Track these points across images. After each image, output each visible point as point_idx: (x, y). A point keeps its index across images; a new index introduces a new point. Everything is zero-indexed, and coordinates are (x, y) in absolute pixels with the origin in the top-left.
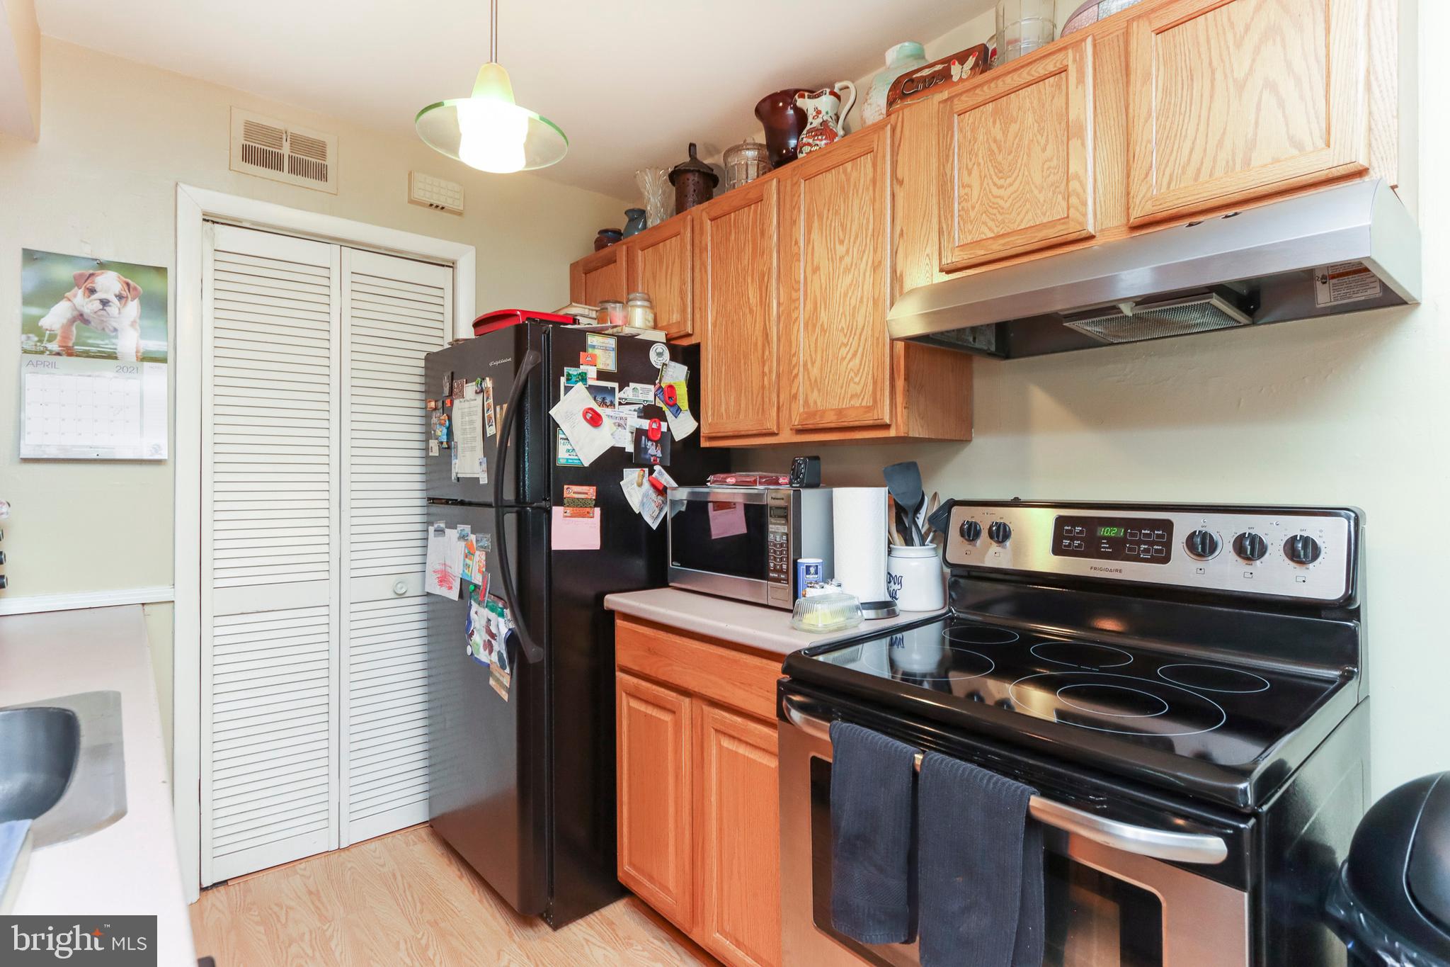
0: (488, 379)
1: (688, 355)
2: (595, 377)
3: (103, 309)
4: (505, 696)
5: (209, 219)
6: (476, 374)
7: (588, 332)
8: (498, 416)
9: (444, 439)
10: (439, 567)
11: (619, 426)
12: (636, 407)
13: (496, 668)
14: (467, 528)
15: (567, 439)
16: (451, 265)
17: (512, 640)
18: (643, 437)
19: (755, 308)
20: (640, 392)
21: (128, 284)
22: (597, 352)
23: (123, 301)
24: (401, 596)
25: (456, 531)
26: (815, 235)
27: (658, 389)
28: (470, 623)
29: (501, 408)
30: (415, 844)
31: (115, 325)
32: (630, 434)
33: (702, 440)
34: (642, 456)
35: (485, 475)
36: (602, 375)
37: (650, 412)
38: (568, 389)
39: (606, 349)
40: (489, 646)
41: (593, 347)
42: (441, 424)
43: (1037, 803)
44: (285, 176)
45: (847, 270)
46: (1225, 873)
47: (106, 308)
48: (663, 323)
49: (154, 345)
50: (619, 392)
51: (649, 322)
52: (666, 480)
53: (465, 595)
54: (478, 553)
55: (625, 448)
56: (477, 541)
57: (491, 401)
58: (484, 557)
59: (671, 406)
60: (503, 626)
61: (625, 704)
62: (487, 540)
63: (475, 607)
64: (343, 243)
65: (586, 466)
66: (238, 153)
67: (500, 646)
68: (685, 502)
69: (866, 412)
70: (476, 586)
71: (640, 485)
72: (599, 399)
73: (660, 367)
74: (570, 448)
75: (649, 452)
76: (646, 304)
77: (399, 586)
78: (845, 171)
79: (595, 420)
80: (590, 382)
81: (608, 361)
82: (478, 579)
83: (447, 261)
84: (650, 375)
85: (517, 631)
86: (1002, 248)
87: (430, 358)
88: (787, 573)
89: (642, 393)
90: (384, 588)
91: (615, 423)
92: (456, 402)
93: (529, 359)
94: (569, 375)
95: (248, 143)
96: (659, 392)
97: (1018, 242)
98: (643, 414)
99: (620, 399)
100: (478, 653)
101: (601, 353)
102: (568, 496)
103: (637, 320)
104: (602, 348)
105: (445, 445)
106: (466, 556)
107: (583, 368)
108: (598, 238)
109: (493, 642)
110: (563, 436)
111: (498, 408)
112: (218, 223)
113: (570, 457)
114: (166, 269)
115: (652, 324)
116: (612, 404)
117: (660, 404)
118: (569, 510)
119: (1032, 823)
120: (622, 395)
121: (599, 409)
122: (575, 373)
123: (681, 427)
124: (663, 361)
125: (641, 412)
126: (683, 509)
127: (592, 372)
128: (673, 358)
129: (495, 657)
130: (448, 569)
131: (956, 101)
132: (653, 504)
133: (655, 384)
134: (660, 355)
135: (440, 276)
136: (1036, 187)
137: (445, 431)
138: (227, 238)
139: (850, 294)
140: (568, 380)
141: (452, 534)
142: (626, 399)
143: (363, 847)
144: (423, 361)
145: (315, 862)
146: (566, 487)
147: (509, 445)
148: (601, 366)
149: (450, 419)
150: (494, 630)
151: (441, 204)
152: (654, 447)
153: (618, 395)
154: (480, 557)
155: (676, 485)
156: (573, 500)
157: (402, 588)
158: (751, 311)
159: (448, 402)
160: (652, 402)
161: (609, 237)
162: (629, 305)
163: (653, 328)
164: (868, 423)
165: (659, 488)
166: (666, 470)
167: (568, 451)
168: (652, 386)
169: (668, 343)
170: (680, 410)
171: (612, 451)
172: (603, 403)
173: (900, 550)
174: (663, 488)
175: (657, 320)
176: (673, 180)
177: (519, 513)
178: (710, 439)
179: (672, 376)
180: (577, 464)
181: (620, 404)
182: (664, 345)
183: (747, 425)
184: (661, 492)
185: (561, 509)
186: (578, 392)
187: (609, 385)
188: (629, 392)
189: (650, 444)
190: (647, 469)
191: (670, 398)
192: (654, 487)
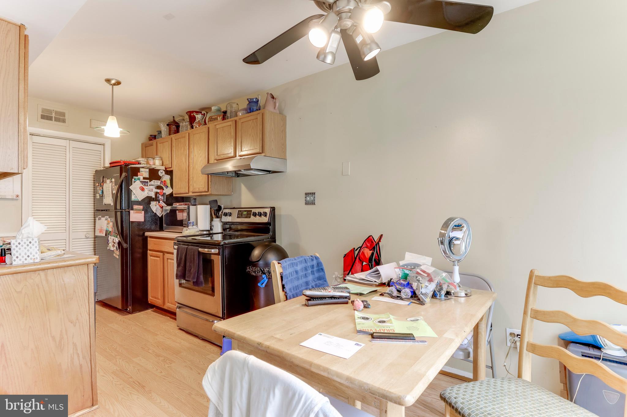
0: (113, 179)
1: (169, 172)
4: (118, 257)
5: (31, 134)
6: (110, 177)
7: (140, 167)
8: (116, 188)
9: (101, 194)
10: (99, 228)
11: (150, 191)
12: (155, 186)
13: (115, 251)
14: (108, 217)
15: (134, 194)
17: (119, 243)
18: (158, 194)
20: (156, 182)
24: (88, 238)
25: (104, 218)
26: (195, 148)
27: (161, 182)
28: (108, 241)
29: (117, 186)
32: (154, 193)
33: (174, 194)
34: (158, 198)
35: (112, 203)
36: (144, 178)
37: (158, 187)
38: (134, 182)
39: (146, 172)
40: (114, 246)
41: (142, 171)
42: (100, 190)
43: (200, 249)
44: (53, 122)
45: (200, 157)
46: (218, 254)
48: (164, 164)
52: (164, 204)
53: (107, 234)
54: (110, 223)
55: (152, 196)
56: (110, 220)
57: (114, 184)
58: (112, 224)
60: (117, 240)
61: (150, 259)
62: (113, 219)
63: (110, 237)
64: (70, 140)
65: (140, 200)
66: (40, 116)
67: (116, 245)
68: (169, 210)
69: (202, 189)
70: (110, 231)
71: (156, 206)
72: (144, 184)
73: (162, 176)
76: (160, 159)
78: (200, 134)
79: (143, 189)
80: (141, 180)
81: (147, 175)
82: (111, 230)
83: (103, 143)
84: (159, 178)
85: (120, 241)
86: (223, 157)
87: (96, 171)
88: (186, 224)
89: (158, 183)
91: (148, 190)
92: (105, 184)
93: (124, 174)
94: (135, 178)
95: (42, 114)
98: (156, 188)
100: (111, 248)
101: (144, 173)
103: (157, 164)
104: (144, 172)
105: (101, 195)
106: (107, 224)
107: (139, 177)
108: (150, 137)
109: (115, 244)
111: (116, 186)
112: (33, 135)
115: (161, 164)
116: (147, 185)
117: (161, 185)
118: (135, 211)
119: (199, 253)
120: (150, 183)
121: (144, 187)
122: (137, 178)
123: (168, 191)
126: (168, 212)
127: (141, 178)
128: (166, 174)
129: (115, 248)
130: (102, 228)
131: (217, 126)
132: (160, 211)
133: (160, 180)
134: (162, 173)
135: (100, 148)
136: (228, 146)
137: (101, 192)
138: (36, 138)
140: (134, 180)
141: (103, 219)
144: (95, 172)
146: (134, 206)
147: (118, 195)
148: (144, 176)
149: (103, 188)
150: (115, 241)
152: (161, 197)
154: (111, 224)
155: (166, 206)
156: (136, 209)
157: (88, 235)
158: (183, 163)
159: (102, 184)
160: (159, 185)
161: (153, 137)
162: (155, 159)
163: (161, 166)
164: (204, 191)
165: (161, 206)
166: (164, 202)
167: (135, 197)
168: (159, 181)
169: (165, 169)
170: (167, 187)
171: (148, 197)
172: (145, 185)
173: (215, 219)
174: (163, 206)
175: (163, 163)
176: (168, 126)
177: (121, 212)
178: (176, 194)
179: (165, 178)
180: (137, 200)
181: (150, 185)
182: (164, 170)
183: (183, 191)
184: (162, 207)
185: (133, 211)
186: (137, 182)
187: (146, 181)
188: (152, 182)
189: (160, 196)
190: (158, 202)
191: (165, 184)
192: (160, 206)
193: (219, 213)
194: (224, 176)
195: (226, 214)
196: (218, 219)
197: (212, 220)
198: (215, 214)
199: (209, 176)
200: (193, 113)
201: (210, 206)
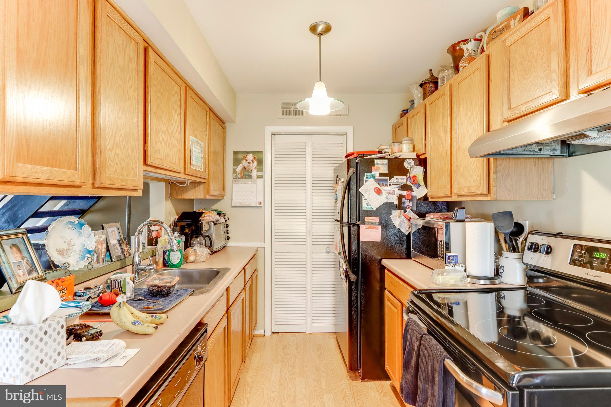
0: (342, 178)
1: (422, 162)
2: (379, 175)
3: (249, 165)
5: (273, 134)
7: (376, 158)
9: (336, 198)
10: (336, 243)
11: (389, 193)
12: (398, 186)
15: (366, 200)
16: (346, 134)
17: (346, 272)
18: (403, 198)
19: (443, 142)
20: (400, 179)
21: (254, 157)
22: (379, 166)
23: (253, 162)
24: (329, 252)
27: (409, 178)
28: (340, 264)
30: (331, 338)
31: (251, 169)
32: (396, 197)
33: (429, 198)
34: (403, 205)
36: (382, 174)
37: (405, 187)
38: (366, 181)
39: (383, 164)
41: (378, 164)
44: (292, 117)
47: (250, 164)
48: (416, 149)
49: (259, 174)
50: (389, 180)
51: (410, 149)
52: (412, 215)
55: (394, 202)
59: (415, 184)
60: (344, 267)
64: (310, 134)
65: (374, 209)
66: (280, 113)
68: (421, 226)
69: (477, 188)
71: (399, 217)
72: (380, 184)
73: (409, 169)
74: (367, 203)
75: (406, 204)
76: (410, 142)
77: (328, 248)
79: (379, 192)
80: (376, 178)
81: (385, 169)
83: (344, 133)
84: (404, 172)
85: (347, 269)
86: (525, 109)
88: (443, 258)
89: (403, 180)
90: (323, 249)
91: (387, 193)
92: (338, 186)
93: (352, 170)
94: (367, 176)
95: (283, 109)
96: (409, 179)
97: (532, 106)
98: (401, 189)
99: (389, 183)
100: (341, 275)
101: (382, 166)
102: (367, 221)
103: (404, 150)
104: (381, 164)
105: (336, 201)
107: (373, 173)
108: (401, 113)
110: (365, 199)
112: (276, 135)
113: (368, 206)
114: (262, 151)
116: (386, 185)
117: (409, 183)
118: (367, 226)
120: (391, 181)
121: (380, 188)
122: (370, 175)
123: (419, 193)
124: (411, 166)
125: (400, 188)
126: (420, 228)
127: (377, 174)
128: (416, 164)
129: (344, 277)
130: (337, 245)
131: (507, 41)
132: (406, 225)
133: (407, 176)
134: (410, 163)
135: (342, 139)
136: (539, 77)
137: (336, 196)
138: (278, 139)
139: (473, 134)
140: (367, 177)
142: (392, 183)
143: (316, 335)
144: (334, 170)
145: (301, 335)
146: (366, 217)
148: (381, 171)
149: (337, 192)
151: (340, 114)
152: (408, 202)
153: (389, 181)
155: (418, 218)
156: (369, 222)
157: (328, 249)
159: (336, 186)
160: (405, 183)
161: (405, 112)
162: (402, 142)
163: (410, 152)
164: (479, 193)
165: (408, 218)
166: (413, 211)
167: (367, 204)
168: (405, 177)
169: (416, 157)
170: (419, 185)
171: (386, 203)
172: (382, 185)
173: (506, 254)
174: (410, 218)
175: (414, 148)
176: (422, 87)
177: (349, 227)
178: (432, 198)
179: (415, 172)
180: (370, 208)
181: (390, 185)
182: (412, 159)
183: (441, 193)
184: (409, 220)
185: (364, 226)
186: (370, 182)
187: (385, 178)
188: (394, 180)
189: (406, 201)
190: (403, 211)
191: (414, 181)
192: (406, 218)
193: (516, 241)
194: (530, 156)
195: (535, 248)
196: (515, 255)
197: (499, 253)
198: (506, 242)
199: (492, 160)
200: (459, 46)
201: (495, 224)
